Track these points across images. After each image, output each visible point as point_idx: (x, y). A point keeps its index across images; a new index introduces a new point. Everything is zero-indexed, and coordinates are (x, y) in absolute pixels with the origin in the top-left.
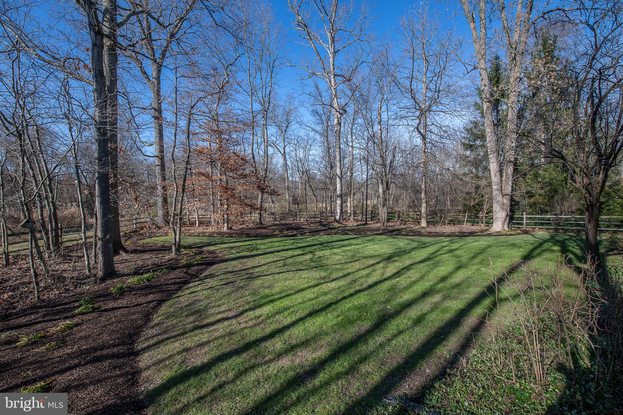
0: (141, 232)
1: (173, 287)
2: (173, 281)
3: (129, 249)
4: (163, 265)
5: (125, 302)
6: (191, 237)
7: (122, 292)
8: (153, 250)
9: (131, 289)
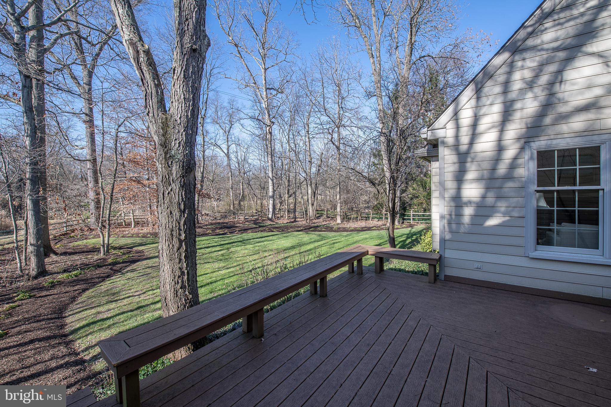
0: (72, 234)
1: (97, 280)
2: (98, 275)
3: (59, 251)
4: (90, 265)
5: (55, 291)
6: (124, 238)
7: (53, 285)
8: (83, 252)
9: (60, 283)
